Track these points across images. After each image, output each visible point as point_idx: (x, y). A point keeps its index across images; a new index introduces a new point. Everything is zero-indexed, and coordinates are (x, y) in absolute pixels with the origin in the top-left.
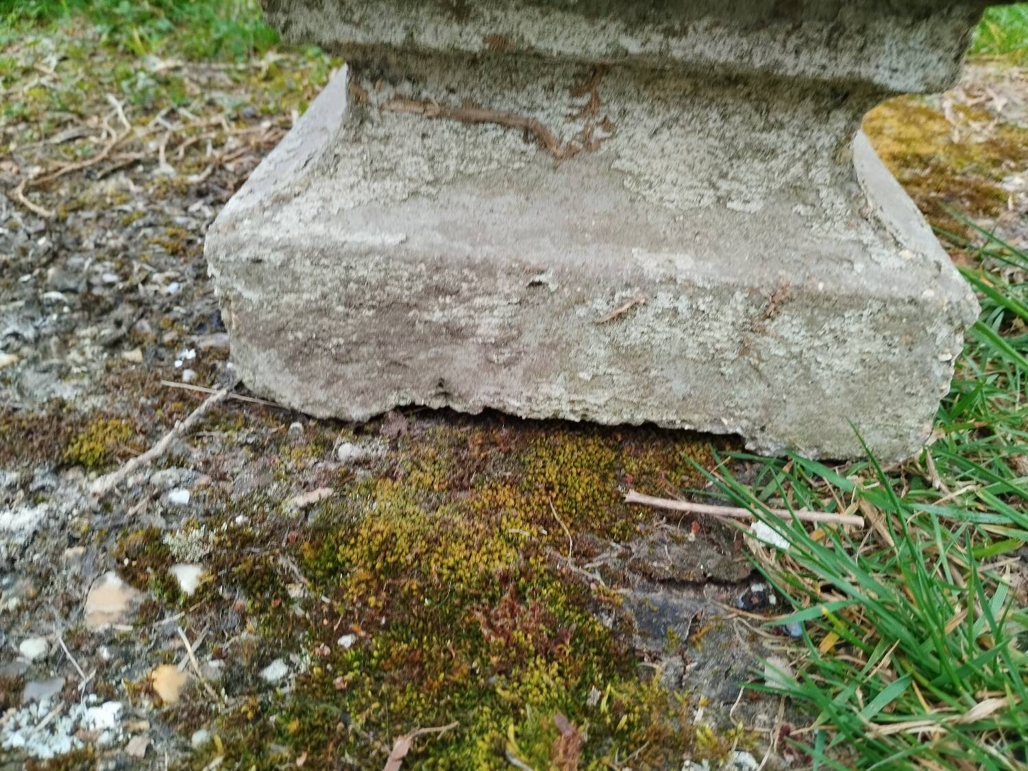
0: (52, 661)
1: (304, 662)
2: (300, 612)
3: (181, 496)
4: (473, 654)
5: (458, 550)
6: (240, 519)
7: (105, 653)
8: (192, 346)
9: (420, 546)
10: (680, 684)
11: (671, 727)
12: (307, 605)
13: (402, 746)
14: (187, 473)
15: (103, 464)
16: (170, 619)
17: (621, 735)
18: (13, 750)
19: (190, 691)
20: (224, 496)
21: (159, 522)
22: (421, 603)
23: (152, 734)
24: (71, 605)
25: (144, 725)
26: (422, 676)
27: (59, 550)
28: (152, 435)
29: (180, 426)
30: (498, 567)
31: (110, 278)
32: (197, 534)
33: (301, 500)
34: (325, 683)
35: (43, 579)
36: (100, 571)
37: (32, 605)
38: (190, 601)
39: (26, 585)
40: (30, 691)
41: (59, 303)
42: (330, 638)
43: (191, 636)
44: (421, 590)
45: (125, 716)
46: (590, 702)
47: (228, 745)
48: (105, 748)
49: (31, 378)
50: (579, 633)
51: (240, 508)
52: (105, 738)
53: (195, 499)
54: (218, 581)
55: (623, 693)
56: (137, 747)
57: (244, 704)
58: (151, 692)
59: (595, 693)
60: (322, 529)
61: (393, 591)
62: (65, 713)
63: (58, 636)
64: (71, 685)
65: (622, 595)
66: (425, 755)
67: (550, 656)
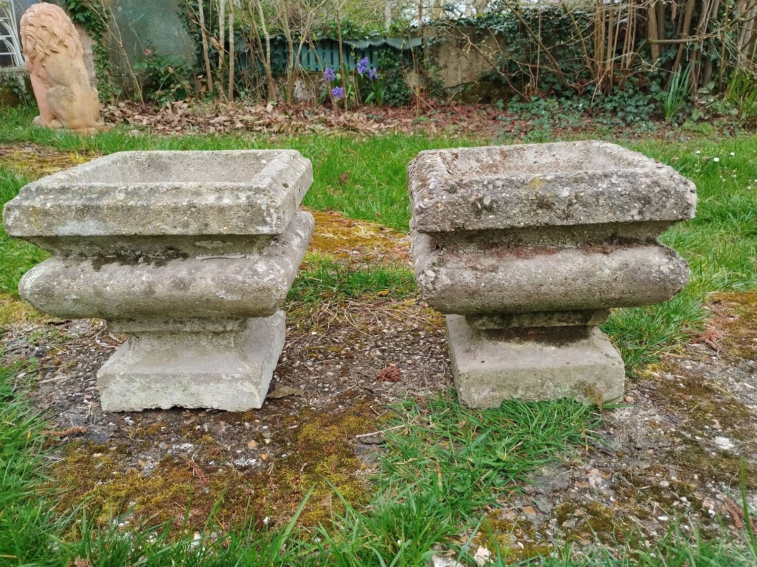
0: (243, 453)
1: (289, 454)
2: (289, 447)
3: (266, 427)
4: (322, 453)
5: (322, 437)
6: (278, 431)
7: (252, 452)
9: (315, 436)
10: (361, 459)
11: (357, 465)
12: (291, 446)
13: (305, 464)
14: (267, 423)
16: (264, 447)
17: (346, 465)
18: (238, 465)
19: (268, 458)
20: (275, 427)
21: (261, 432)
22: (313, 445)
23: (262, 463)
24: (246, 445)
25: (260, 462)
27: (242, 436)
30: (330, 440)
32: (269, 434)
34: (293, 457)
35: (240, 441)
37: (238, 445)
38: (268, 445)
39: (237, 442)
40: (240, 457)
43: (268, 450)
44: (314, 443)
45: (257, 461)
46: (342, 461)
47: (275, 464)
50: (344, 451)
52: (253, 464)
54: (273, 442)
55: (349, 460)
56: (259, 465)
57: (278, 459)
58: (261, 458)
59: (343, 459)
61: (308, 443)
62: (246, 460)
63: (243, 449)
64: (247, 457)
66: (309, 466)
67: (336, 454)
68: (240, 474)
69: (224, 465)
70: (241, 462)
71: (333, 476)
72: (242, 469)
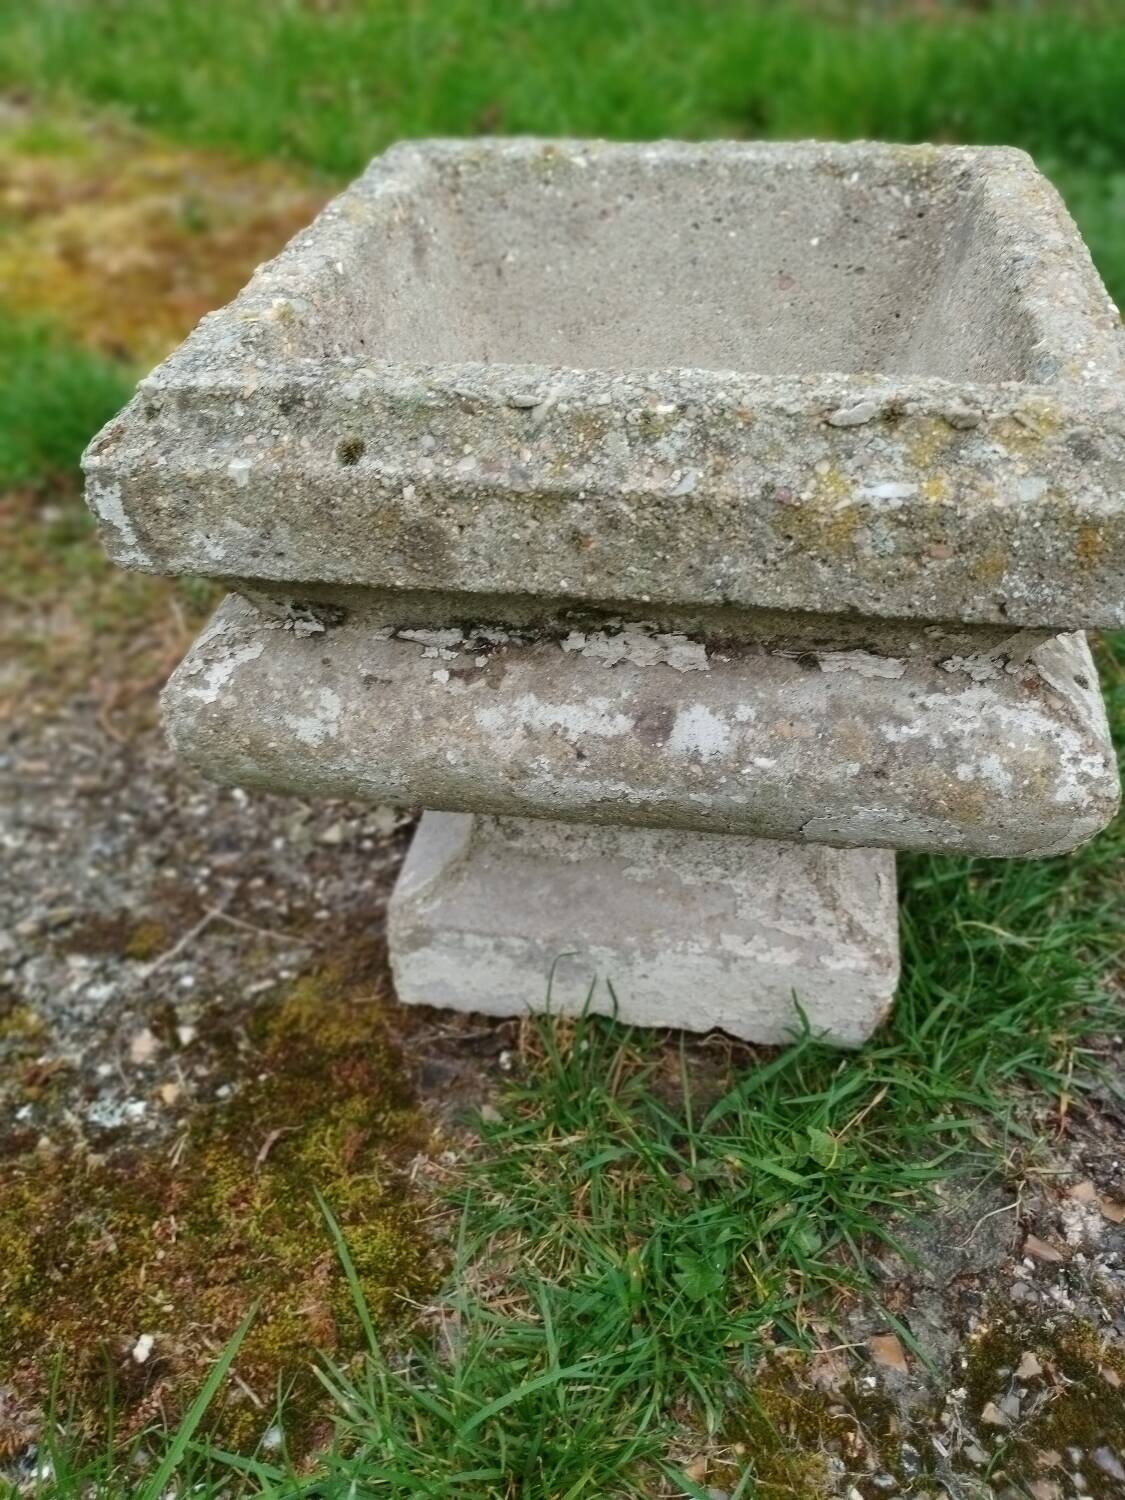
0: (114, 1078)
1: (238, 1087)
2: (241, 1058)
3: (188, 981)
4: (325, 1089)
5: (334, 1028)
6: (219, 999)
7: (140, 1075)
8: (208, 865)
9: (314, 1023)
10: (432, 1115)
11: (419, 1136)
12: (247, 1054)
13: (274, 1135)
14: (193, 965)
15: (146, 957)
16: (175, 1058)
17: (389, 1138)
18: (93, 1123)
19: (180, 1099)
20: (212, 981)
21: (173, 998)
22: (306, 1058)
23: (160, 1120)
24: (125, 1047)
25: (156, 1114)
26: (295, 1099)
27: (120, 1013)
28: (177, 936)
29: (193, 932)
30: (354, 1040)
31: (162, 800)
32: (193, 1007)
33: (255, 988)
34: (245, 1100)
35: (111, 1029)
36: (140, 1027)
37: (105, 1045)
38: (186, 1049)
39: (103, 1034)
40: (103, 1093)
41: (127, 825)
42: (254, 1075)
43: (183, 1069)
44: (308, 1051)
45: (148, 1109)
46: (379, 1120)
47: (194, 1128)
48: (138, 1124)
49: (110, 889)
50: (386, 1082)
51: (218, 991)
52: (137, 1120)
53: (197, 983)
54: (202, 1038)
55: (400, 1117)
56: (151, 1125)
57: (205, 1108)
58: (161, 1098)
59: (382, 1116)
60: (264, 1008)
61: (292, 1049)
62: (119, 1106)
63: (118, 1063)
64: (122, 1091)
65: (421, 1062)
66: (284, 1141)
67: (365, 1093)
68: (95, 1160)
69: (55, 1123)
70: (106, 1115)
71: (345, 1183)
72: (105, 1139)
